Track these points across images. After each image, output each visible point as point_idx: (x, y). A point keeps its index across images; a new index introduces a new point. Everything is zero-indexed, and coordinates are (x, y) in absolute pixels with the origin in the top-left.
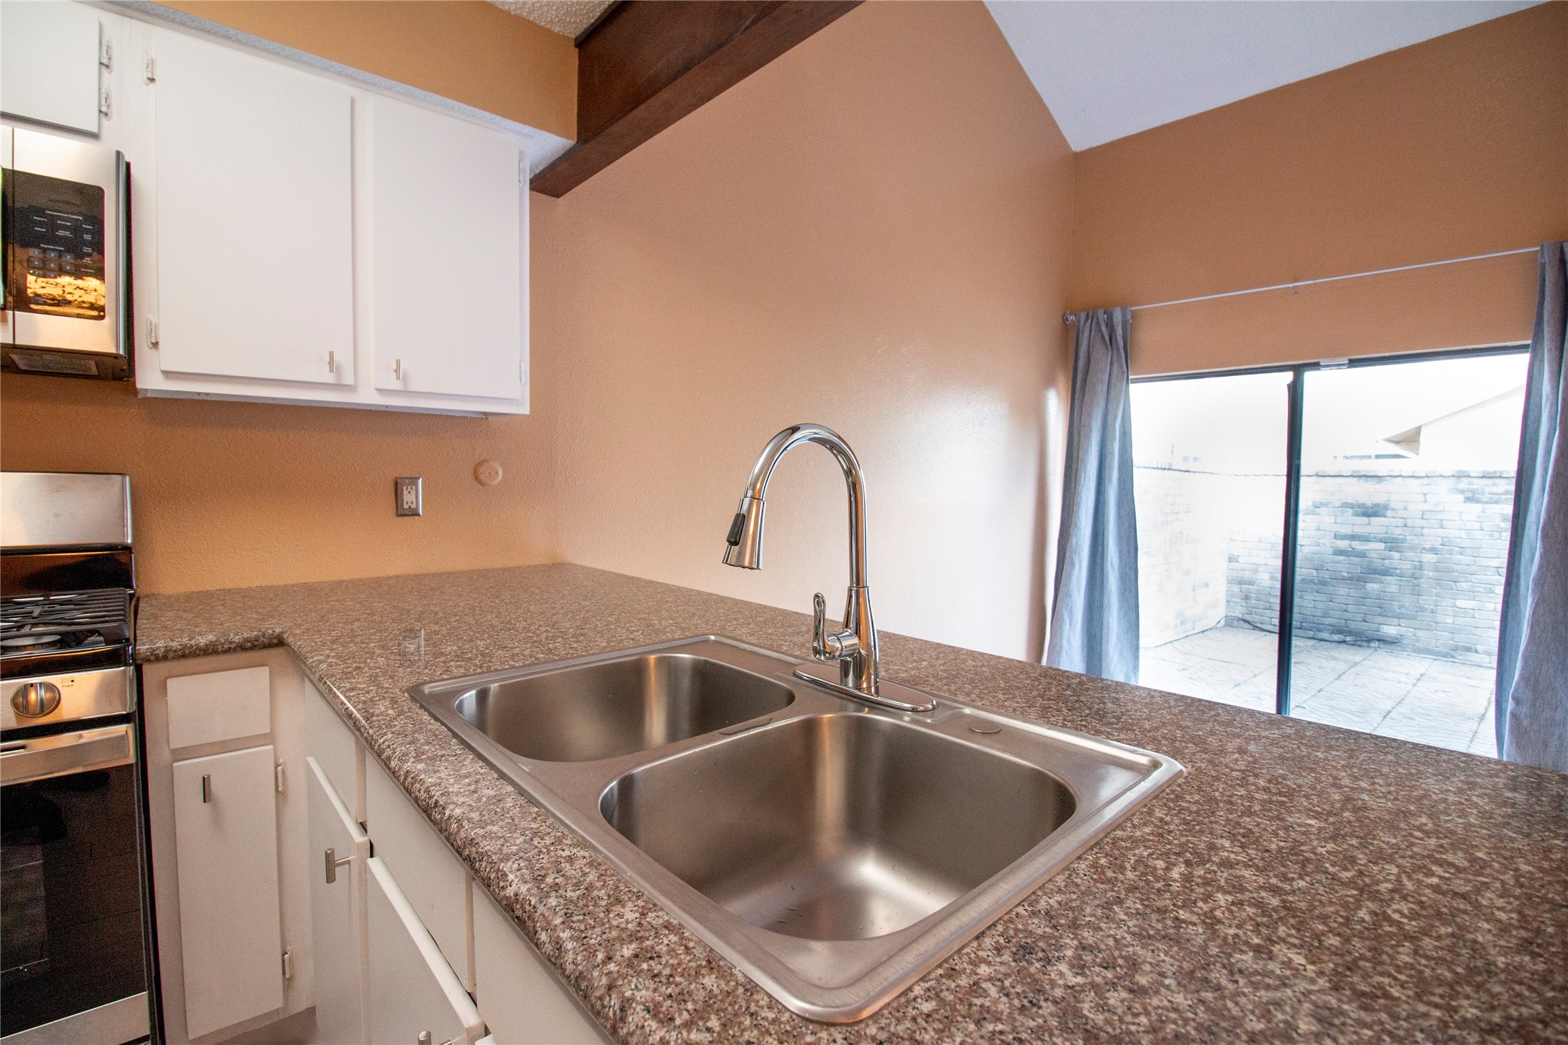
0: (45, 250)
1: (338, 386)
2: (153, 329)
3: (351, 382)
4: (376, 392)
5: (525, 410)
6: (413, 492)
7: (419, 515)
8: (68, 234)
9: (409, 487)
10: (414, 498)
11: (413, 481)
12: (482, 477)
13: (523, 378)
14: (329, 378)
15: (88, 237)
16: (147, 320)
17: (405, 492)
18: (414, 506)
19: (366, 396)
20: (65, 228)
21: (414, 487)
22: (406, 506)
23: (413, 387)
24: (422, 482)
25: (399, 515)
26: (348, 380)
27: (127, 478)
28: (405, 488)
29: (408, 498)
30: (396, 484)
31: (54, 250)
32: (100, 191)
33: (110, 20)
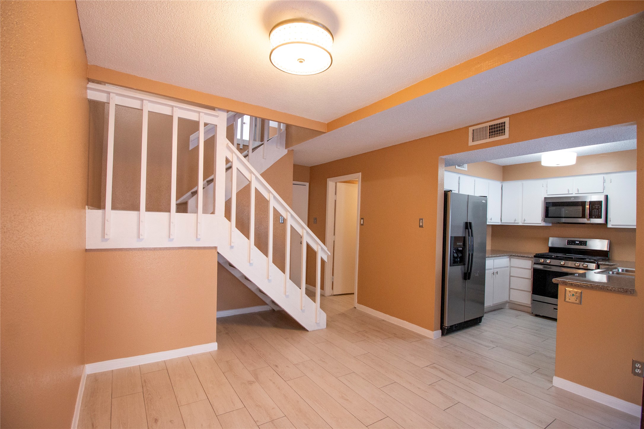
2: (610, 219)
16: (609, 217)
20: (597, 207)
31: (595, 210)
32: (602, 201)
33: (605, 176)
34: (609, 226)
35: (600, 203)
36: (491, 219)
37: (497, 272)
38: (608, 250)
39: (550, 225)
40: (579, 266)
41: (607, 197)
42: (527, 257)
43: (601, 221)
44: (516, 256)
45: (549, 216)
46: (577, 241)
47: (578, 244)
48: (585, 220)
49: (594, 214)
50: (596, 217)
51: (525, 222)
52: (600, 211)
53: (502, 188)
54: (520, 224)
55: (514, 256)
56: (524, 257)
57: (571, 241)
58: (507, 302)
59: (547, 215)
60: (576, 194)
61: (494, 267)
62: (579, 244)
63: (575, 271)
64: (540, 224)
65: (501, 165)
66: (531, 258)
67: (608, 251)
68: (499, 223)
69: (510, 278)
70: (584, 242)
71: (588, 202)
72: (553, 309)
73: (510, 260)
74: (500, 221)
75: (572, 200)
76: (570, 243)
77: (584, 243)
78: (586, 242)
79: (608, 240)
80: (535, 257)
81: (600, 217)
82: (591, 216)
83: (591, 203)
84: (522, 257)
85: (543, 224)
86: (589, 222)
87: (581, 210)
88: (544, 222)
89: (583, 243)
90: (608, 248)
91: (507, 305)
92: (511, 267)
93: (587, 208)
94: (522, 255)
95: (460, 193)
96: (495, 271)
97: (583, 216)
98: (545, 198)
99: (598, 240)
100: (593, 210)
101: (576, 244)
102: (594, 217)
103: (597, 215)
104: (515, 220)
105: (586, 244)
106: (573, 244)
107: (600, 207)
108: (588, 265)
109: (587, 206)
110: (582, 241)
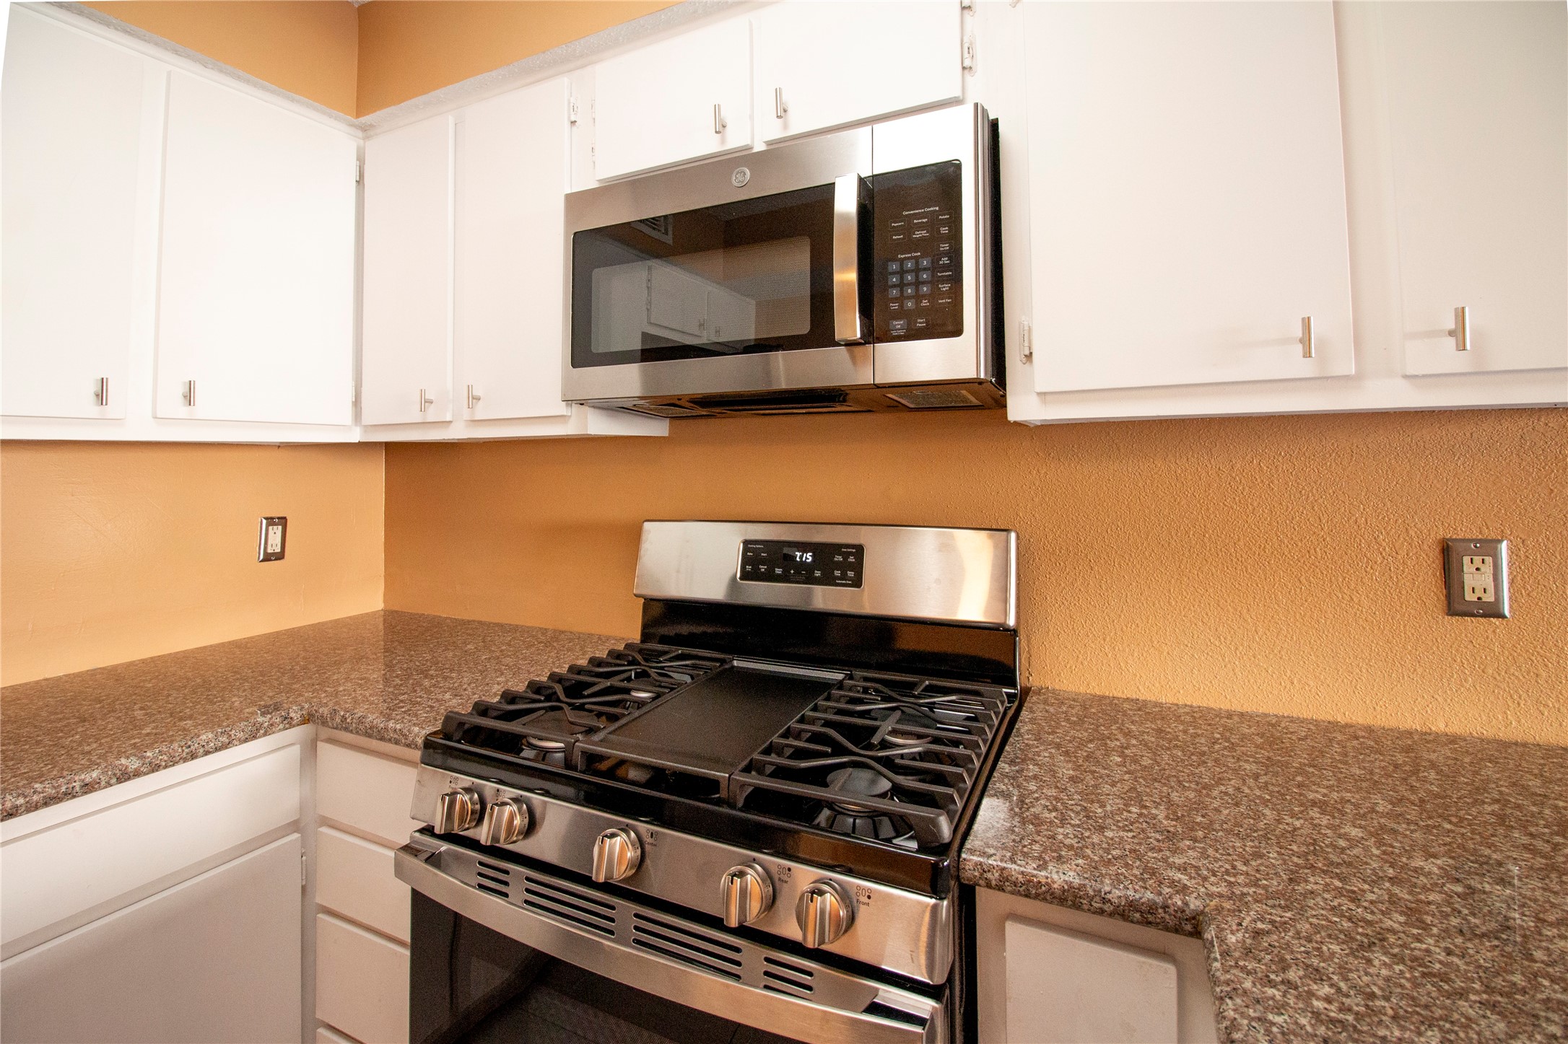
0: (902, 261)
2: (1027, 334)
3: (1348, 370)
6: (1488, 569)
7: (1503, 617)
8: (924, 233)
9: (1477, 559)
10: (1491, 580)
11: (1488, 547)
15: (944, 230)
16: (1020, 323)
17: (1468, 567)
18: (1490, 597)
20: (921, 227)
21: (1489, 560)
22: (1469, 597)
24: (1509, 549)
25: (1452, 610)
26: (1344, 366)
27: (1013, 535)
28: (1466, 560)
29: (1476, 580)
30: (1445, 551)
31: (908, 258)
32: (955, 165)
34: (1021, 404)
35: (945, 177)
42: (398, 742)
44: (337, 728)
45: (597, 349)
46: (805, 546)
47: (805, 575)
48: (835, 366)
49: (901, 301)
50: (923, 323)
52: (942, 261)
54: (459, 431)
55: (325, 724)
56: (382, 737)
57: (765, 544)
60: (770, 142)
62: (818, 574)
64: (564, 418)
70: (846, 556)
71: (849, 187)
73: (310, 750)
75: (740, 188)
76: (763, 568)
77: (844, 567)
78: (859, 550)
81: (948, 322)
84: (370, 734)
85: (571, 421)
86: (861, 377)
89: (839, 566)
90: (1006, 600)
94: (368, 721)
97: (820, 332)
98: (572, 202)
99: (927, 538)
100: (894, 259)
101: (798, 572)
102: (898, 324)
103: (925, 303)
104: (426, 402)
105: (858, 568)
106: (778, 571)
107: (944, 223)
108: (863, 913)
109: (845, 268)
110: (837, 548)
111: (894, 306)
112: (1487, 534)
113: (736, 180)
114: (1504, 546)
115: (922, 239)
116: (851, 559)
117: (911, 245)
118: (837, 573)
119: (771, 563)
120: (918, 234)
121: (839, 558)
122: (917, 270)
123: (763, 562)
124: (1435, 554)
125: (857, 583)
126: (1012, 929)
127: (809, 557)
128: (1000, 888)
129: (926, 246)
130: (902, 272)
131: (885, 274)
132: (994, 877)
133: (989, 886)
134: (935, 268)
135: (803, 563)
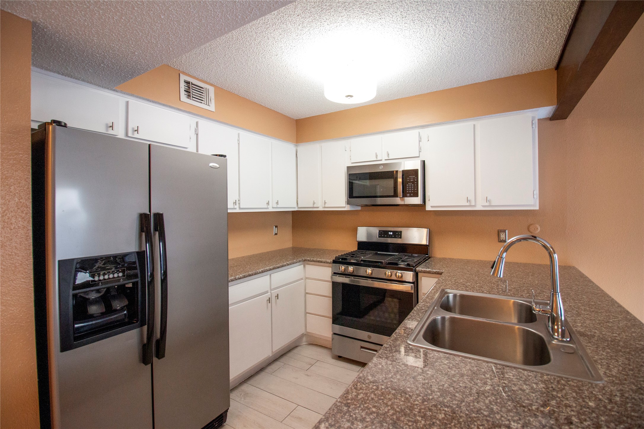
1: (470, 206)
2: (429, 197)
3: (474, 204)
4: (482, 207)
5: (537, 208)
10: (504, 236)
11: (504, 231)
12: (531, 230)
13: (535, 197)
14: (468, 204)
15: (416, 180)
16: (428, 195)
18: (504, 239)
19: (479, 208)
20: (412, 179)
21: (504, 233)
22: (501, 239)
23: (493, 204)
25: (499, 241)
26: (473, 204)
28: (501, 233)
29: (502, 237)
30: (498, 232)
32: (418, 170)
33: (421, 131)
34: (428, 208)
35: (416, 172)
36: (278, 202)
37: (278, 295)
38: (428, 244)
39: (359, 208)
40: (391, 275)
41: (424, 163)
42: (325, 263)
43: (416, 201)
44: (311, 261)
45: (354, 195)
46: (391, 231)
47: (391, 236)
48: (398, 201)
49: (409, 190)
50: (412, 195)
51: (326, 206)
52: (416, 185)
53: (296, 154)
54: (321, 209)
55: (309, 261)
56: (321, 262)
57: (383, 231)
58: (303, 335)
59: (351, 194)
60: (385, 160)
61: (272, 288)
62: (393, 236)
63: (386, 285)
64: (345, 207)
65: (292, 117)
66: (330, 263)
67: (428, 246)
68: (294, 208)
69: (305, 296)
70: (398, 233)
71: (400, 171)
72: (360, 347)
73: (304, 266)
74: (295, 205)
75: (381, 169)
76: (383, 235)
77: (398, 235)
78: (401, 232)
79: (426, 229)
80: (334, 262)
81: (416, 195)
82: (405, 195)
83: (405, 173)
84: (319, 262)
85: (348, 208)
86: (402, 203)
87: (392, 185)
88: (349, 205)
89: (397, 235)
90: (427, 240)
91: (304, 339)
92: (307, 278)
93: (400, 182)
94: (318, 259)
95: (200, 152)
96: (275, 292)
97: (395, 195)
98: (348, 168)
99: (415, 230)
100: (408, 184)
101: (389, 236)
102: (408, 194)
103: (413, 191)
104: (314, 203)
105: (401, 235)
106: (386, 236)
107: (416, 179)
108: (403, 275)
109: (400, 178)
110: (397, 232)
111: (408, 192)
112: (505, 229)
113: (380, 168)
114: (507, 231)
115: (412, 181)
116: (399, 234)
117: (410, 182)
118: (397, 236)
119: (384, 234)
120: (411, 180)
121: (397, 233)
122: (411, 186)
123: (383, 234)
124: (497, 233)
125: (401, 238)
126: (423, 278)
127: (391, 233)
128: (421, 272)
129: (413, 182)
130: (409, 186)
131: (406, 186)
132: (420, 271)
133: (420, 272)
134: (414, 186)
135: (390, 235)
